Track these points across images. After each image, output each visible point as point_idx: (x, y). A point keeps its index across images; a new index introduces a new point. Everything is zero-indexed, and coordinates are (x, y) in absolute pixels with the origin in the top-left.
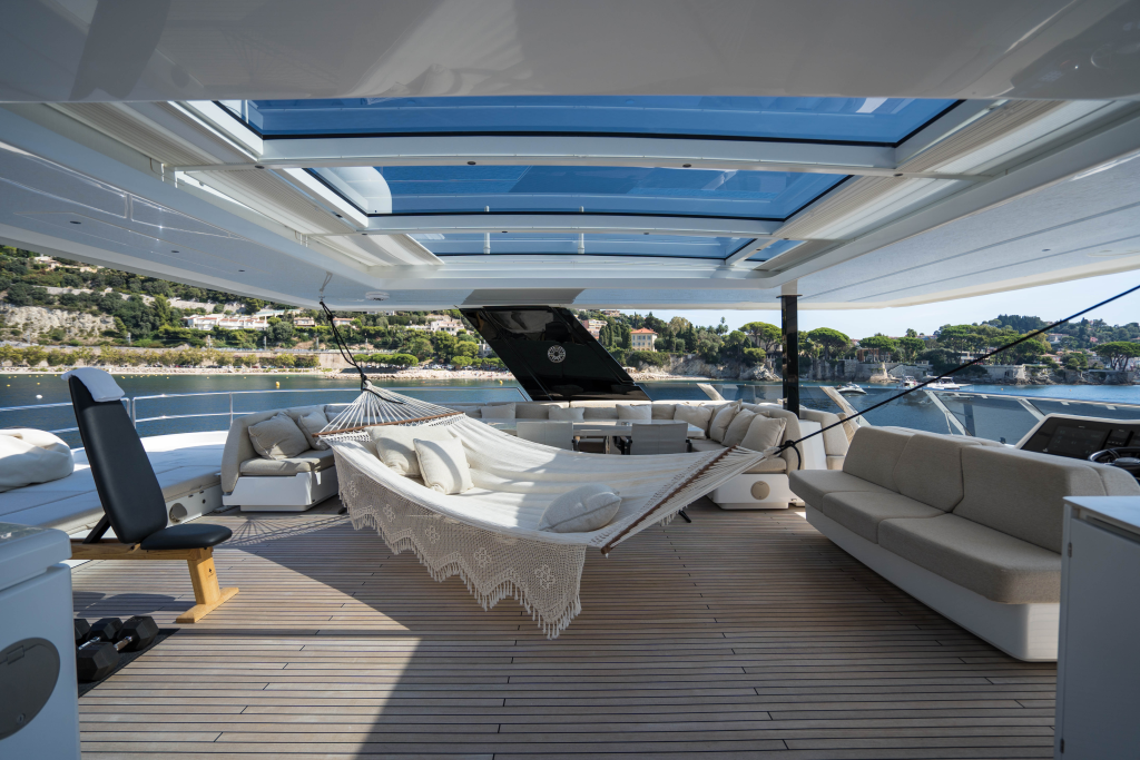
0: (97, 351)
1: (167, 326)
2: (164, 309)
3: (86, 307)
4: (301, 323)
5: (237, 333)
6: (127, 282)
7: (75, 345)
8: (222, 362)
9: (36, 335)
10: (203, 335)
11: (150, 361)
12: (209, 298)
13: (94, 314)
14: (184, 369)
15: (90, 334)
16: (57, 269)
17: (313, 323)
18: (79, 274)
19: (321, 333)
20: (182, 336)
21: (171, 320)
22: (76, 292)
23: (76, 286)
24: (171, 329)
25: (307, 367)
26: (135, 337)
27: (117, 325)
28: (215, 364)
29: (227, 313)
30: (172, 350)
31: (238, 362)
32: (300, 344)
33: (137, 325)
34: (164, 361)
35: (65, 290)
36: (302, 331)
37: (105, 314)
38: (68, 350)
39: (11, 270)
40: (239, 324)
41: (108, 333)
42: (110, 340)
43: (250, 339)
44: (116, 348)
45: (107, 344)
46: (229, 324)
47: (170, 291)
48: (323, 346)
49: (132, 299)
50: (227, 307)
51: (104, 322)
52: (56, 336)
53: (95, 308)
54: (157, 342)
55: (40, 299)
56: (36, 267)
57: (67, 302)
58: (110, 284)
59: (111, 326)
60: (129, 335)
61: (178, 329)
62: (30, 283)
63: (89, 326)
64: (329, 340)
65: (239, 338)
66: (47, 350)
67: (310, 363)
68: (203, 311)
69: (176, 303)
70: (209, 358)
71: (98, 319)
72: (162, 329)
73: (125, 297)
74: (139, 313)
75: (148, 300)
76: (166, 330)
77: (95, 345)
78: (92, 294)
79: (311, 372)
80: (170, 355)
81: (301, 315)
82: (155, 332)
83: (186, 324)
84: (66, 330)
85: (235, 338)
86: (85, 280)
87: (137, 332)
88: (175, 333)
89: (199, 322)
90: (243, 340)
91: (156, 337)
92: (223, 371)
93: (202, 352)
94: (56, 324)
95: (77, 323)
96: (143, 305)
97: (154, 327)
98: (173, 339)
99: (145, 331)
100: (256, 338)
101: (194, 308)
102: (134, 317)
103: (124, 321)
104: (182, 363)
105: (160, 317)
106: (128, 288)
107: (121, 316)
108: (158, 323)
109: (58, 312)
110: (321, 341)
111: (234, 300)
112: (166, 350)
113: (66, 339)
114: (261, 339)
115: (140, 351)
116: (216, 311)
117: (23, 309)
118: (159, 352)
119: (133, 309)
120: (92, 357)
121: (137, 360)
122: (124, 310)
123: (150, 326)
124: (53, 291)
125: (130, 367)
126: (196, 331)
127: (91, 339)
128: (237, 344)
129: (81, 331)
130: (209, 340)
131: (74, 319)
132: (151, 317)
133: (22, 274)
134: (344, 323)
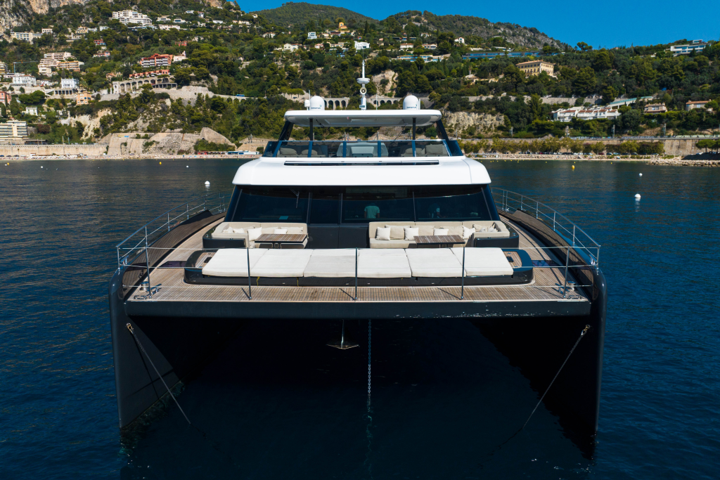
0: (491, 142)
1: (538, 121)
2: (537, 106)
3: (489, 109)
4: (652, 109)
5: (590, 123)
6: (516, 86)
7: (480, 138)
8: (575, 149)
9: (460, 131)
10: (563, 126)
11: (524, 149)
12: (573, 93)
13: (493, 115)
14: (544, 156)
15: (489, 130)
16: (476, 82)
17: (664, 108)
18: (487, 85)
19: (671, 119)
20: (547, 127)
21: (541, 115)
22: (484, 98)
23: (485, 94)
24: (540, 122)
25: (650, 154)
26: (516, 130)
27: (505, 121)
28: (569, 151)
29: (586, 105)
30: (539, 140)
31: (587, 149)
32: (648, 131)
33: (518, 121)
34: (533, 149)
35: (477, 98)
36: (650, 117)
37: (499, 114)
38: (475, 142)
39: (452, 87)
40: (593, 114)
41: (500, 128)
42: (500, 133)
43: (601, 128)
44: (503, 140)
45: (498, 136)
46: (585, 115)
47: (544, 90)
48: (671, 132)
49: (517, 100)
50: (587, 100)
51: (498, 119)
52: (471, 132)
53: (494, 109)
54: (531, 134)
55: (464, 106)
56: (465, 83)
57: (479, 107)
58: (505, 89)
59: (502, 123)
60: (512, 129)
61: (544, 122)
62: (461, 95)
63: (489, 122)
64: (678, 126)
65: (592, 127)
66: (464, 142)
67: (655, 149)
68: (566, 105)
69: (547, 100)
70: (564, 146)
71: (494, 118)
72: (533, 122)
73: (513, 99)
74: (520, 111)
75: (527, 99)
76: (536, 123)
77: (491, 138)
78: (493, 98)
79: (653, 159)
80: (536, 143)
81: (652, 102)
82: (530, 125)
83: (552, 117)
84: (476, 127)
85: (588, 127)
86: (491, 89)
87: (517, 126)
88: (543, 125)
89: (562, 115)
90: (595, 129)
91: (530, 129)
92: (572, 158)
93: (560, 141)
94: (471, 123)
95: (483, 122)
96: (523, 104)
97: (529, 121)
98: (541, 131)
99: (522, 125)
100: (606, 127)
101: (560, 103)
102: (516, 114)
103: (510, 118)
104: (545, 150)
105: (533, 112)
106: (517, 91)
107: (507, 114)
108: (532, 118)
109: (473, 114)
110: (668, 127)
111: (594, 93)
112: (534, 140)
113: (476, 134)
114: (610, 128)
115: (517, 141)
116: (577, 104)
117: (455, 114)
118: (529, 141)
119: (517, 108)
120: (488, 147)
121: (514, 149)
122: (510, 110)
123: (526, 120)
124: (472, 99)
125: (510, 154)
126: (559, 122)
127: (489, 133)
128: (589, 133)
129: (485, 127)
130: (567, 131)
131: (481, 119)
132: (527, 113)
133: (458, 89)
134: (698, 106)
